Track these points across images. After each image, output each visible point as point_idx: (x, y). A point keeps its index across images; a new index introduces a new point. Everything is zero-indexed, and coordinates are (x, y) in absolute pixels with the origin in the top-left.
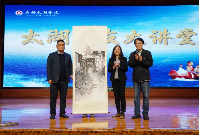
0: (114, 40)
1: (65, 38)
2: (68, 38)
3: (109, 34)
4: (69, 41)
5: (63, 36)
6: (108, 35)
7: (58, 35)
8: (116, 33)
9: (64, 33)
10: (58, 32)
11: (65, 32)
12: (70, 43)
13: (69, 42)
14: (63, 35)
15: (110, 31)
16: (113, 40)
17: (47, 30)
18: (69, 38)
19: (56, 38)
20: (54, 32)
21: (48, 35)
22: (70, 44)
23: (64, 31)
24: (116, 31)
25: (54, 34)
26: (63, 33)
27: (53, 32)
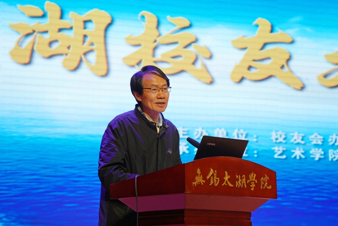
0: (286, 69)
1: (92, 44)
2: (105, 44)
3: (265, 44)
4: (107, 57)
5: (85, 36)
6: (262, 48)
7: (60, 30)
8: (292, 42)
9: (89, 25)
10: (61, 17)
11: (90, 21)
12: (113, 67)
13: (108, 63)
14: (85, 32)
15: (269, 28)
16: (282, 67)
17: (10, 5)
18: (111, 48)
19: (50, 44)
20: (44, 16)
21: (15, 28)
22: (113, 73)
23: (85, 17)
24: (291, 33)
25: (44, 24)
26: (85, 22)
27: (40, 13)
